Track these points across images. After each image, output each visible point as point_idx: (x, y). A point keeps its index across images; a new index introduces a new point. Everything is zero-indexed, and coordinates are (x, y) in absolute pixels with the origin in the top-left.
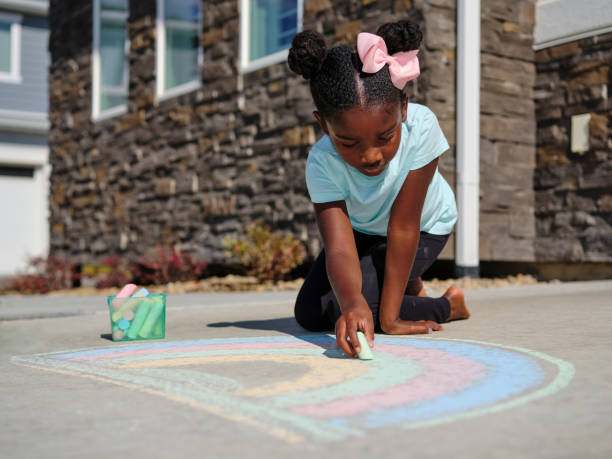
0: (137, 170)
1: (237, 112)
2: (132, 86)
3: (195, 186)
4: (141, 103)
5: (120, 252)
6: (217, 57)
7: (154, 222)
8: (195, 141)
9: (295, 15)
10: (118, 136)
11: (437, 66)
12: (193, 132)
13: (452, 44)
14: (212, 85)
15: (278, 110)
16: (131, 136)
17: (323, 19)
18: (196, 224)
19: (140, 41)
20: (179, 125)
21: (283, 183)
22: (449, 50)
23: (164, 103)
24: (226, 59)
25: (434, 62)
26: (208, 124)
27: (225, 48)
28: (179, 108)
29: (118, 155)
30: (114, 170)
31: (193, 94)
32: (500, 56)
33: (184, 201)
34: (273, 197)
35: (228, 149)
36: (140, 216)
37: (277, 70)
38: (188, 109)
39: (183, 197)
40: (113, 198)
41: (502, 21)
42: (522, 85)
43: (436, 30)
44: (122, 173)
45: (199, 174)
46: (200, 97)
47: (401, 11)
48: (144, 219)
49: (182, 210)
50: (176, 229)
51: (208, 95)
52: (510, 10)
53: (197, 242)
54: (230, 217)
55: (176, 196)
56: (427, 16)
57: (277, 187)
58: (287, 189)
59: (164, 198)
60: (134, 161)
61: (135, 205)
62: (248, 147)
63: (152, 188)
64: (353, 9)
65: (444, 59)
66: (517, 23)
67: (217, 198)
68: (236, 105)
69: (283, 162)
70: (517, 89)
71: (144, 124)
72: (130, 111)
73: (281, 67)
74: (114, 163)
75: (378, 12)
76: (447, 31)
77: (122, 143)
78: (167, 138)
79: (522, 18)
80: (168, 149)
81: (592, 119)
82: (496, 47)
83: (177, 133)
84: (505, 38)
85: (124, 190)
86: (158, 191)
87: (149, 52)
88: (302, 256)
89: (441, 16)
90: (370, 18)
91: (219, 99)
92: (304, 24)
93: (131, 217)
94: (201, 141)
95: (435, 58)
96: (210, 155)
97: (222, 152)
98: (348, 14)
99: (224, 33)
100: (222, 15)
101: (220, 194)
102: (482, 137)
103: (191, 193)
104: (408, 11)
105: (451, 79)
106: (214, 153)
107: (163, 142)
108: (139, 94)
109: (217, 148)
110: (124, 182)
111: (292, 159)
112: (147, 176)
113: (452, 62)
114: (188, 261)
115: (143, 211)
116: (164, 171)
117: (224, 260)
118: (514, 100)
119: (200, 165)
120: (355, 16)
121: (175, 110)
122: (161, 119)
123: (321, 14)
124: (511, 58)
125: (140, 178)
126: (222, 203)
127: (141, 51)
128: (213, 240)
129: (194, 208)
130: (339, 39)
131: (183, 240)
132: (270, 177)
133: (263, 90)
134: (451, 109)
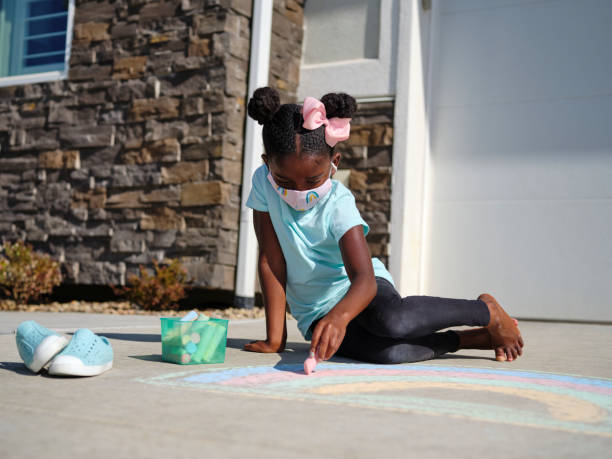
11: (232, 111)
13: (244, 93)
15: (33, 131)
17: (98, 48)
21: (35, 204)
22: (241, 98)
25: (230, 107)
34: (23, 217)
37: (35, 91)
41: (277, 77)
43: (233, 78)
47: (197, 55)
52: (283, 69)
56: (227, 64)
57: (28, 207)
58: (41, 210)
64: (137, 45)
65: (237, 106)
66: (287, 82)
69: (38, 183)
73: (39, 89)
75: (168, 52)
76: (241, 80)
79: (290, 78)
81: (352, 174)
88: (59, 279)
89: (237, 66)
90: (158, 56)
92: (73, 50)
95: (230, 103)
98: (130, 48)
104: (205, 56)
105: (241, 124)
111: (49, 181)
113: (243, 110)
120: (138, 52)
123: (96, 43)
130: (119, 71)
132: (20, 196)
133: (14, 108)
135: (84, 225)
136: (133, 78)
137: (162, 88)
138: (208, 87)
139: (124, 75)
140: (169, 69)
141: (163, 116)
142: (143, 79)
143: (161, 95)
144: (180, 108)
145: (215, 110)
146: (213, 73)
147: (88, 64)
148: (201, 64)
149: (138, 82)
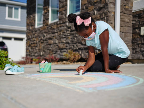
0: (45, 38)
1: (66, 26)
2: (44, 21)
3: (57, 42)
4: (46, 24)
5: (41, 56)
6: (62, 14)
7: (48, 50)
8: (57, 32)
9: (79, 5)
10: (41, 31)
11: (110, 16)
12: (57, 30)
13: (114, 11)
14: (61, 20)
16: (43, 31)
17: (85, 5)
18: (57, 50)
19: (46, 11)
20: (54, 29)
21: (76, 41)
22: (113, 12)
23: (51, 24)
24: (64, 14)
25: (110, 15)
26: (60, 29)
27: (64, 12)
28: (54, 25)
29: (41, 35)
30: (40, 38)
31: (57, 22)
32: (125, 14)
33: (55, 45)
34: (74, 44)
35: (64, 34)
36: (45, 48)
38: (56, 25)
39: (54, 44)
40: (39, 45)
41: (125, 6)
42: (129, 20)
43: (111, 8)
44: (42, 39)
45: (58, 39)
46: (58, 23)
47: (103, 4)
48: (46, 49)
49: (54, 47)
50: (53, 51)
51: (60, 22)
52: (127, 3)
53: (57, 54)
54: (64, 49)
55: (53, 44)
57: (75, 42)
58: (77, 43)
59: (50, 44)
60: (44, 37)
61: (44, 46)
62: (68, 33)
63: (48, 42)
64: (92, 3)
65: (112, 14)
66: (129, 6)
67: (62, 45)
68: (66, 24)
69: (76, 37)
70: (128, 21)
71: (46, 29)
72: (43, 26)
74: (40, 37)
75: (98, 4)
76: (113, 8)
77: (41, 33)
78: (51, 32)
79: (130, 5)
80: (51, 34)
82: (124, 12)
83: (53, 31)
84: (126, 9)
85: (42, 43)
86: (49, 43)
87: (48, 13)
88: (80, 57)
89: (112, 5)
90: (96, 5)
91: (62, 23)
92: (81, 7)
93: (43, 49)
94: (58, 32)
95: (110, 14)
96: (60, 35)
97: (63, 35)
98: (91, 4)
99: (64, 9)
100: (63, 5)
101: (62, 44)
102: (120, 31)
103: (56, 43)
104: (104, 4)
105: (114, 18)
106: (61, 35)
107: (50, 32)
108: (45, 22)
109: (62, 34)
110: (42, 41)
111: (78, 36)
112: (47, 40)
113: (114, 15)
114: (55, 58)
115: (46, 47)
116: (50, 39)
117: (63, 58)
118: (128, 23)
119: (58, 38)
120: (92, 5)
121: (53, 26)
122: (50, 28)
123: (85, 4)
124: (127, 14)
125: (45, 40)
126: (63, 46)
127: (46, 13)
128: (61, 54)
129: (57, 47)
130: (89, 10)
131: (54, 54)
132: (73, 40)
134: (114, 25)
135: (84, 45)
136: (91, 11)
137: (97, 12)
138: (105, 11)
139: (90, 11)
140: (98, 8)
141: (97, 19)
142: (93, 11)
143: (97, 14)
144: (100, 17)
145: (106, 16)
146: (106, 7)
147: (84, 9)
148: (104, 5)
149: (92, 12)
